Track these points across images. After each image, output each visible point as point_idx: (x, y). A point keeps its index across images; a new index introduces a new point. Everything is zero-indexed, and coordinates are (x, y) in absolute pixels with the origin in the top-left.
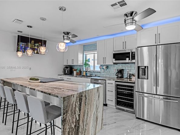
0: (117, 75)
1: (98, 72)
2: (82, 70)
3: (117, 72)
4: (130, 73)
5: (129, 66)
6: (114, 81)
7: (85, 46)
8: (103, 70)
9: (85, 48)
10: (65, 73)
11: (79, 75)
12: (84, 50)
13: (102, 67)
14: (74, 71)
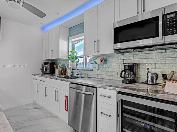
0: (123, 75)
1: (89, 70)
2: (67, 67)
3: (123, 69)
4: (154, 71)
5: (151, 55)
6: (115, 92)
7: (71, 29)
8: (97, 66)
9: (71, 32)
10: (43, 72)
11: (62, 74)
12: (69, 35)
13: (94, 61)
14: (56, 69)
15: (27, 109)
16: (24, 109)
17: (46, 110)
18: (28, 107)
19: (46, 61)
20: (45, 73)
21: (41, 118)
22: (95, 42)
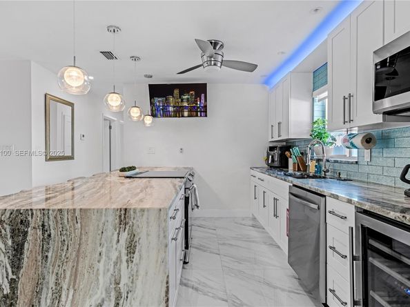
1: (348, 163)
6: (353, 208)
7: (316, 74)
8: (366, 153)
9: (315, 80)
10: (268, 164)
11: (299, 170)
12: (314, 86)
13: (350, 141)
14: (289, 159)
15: (241, 224)
16: (236, 223)
17: (268, 233)
18: (243, 222)
19: (275, 144)
20: (271, 167)
21: (253, 242)
22: (345, 98)
